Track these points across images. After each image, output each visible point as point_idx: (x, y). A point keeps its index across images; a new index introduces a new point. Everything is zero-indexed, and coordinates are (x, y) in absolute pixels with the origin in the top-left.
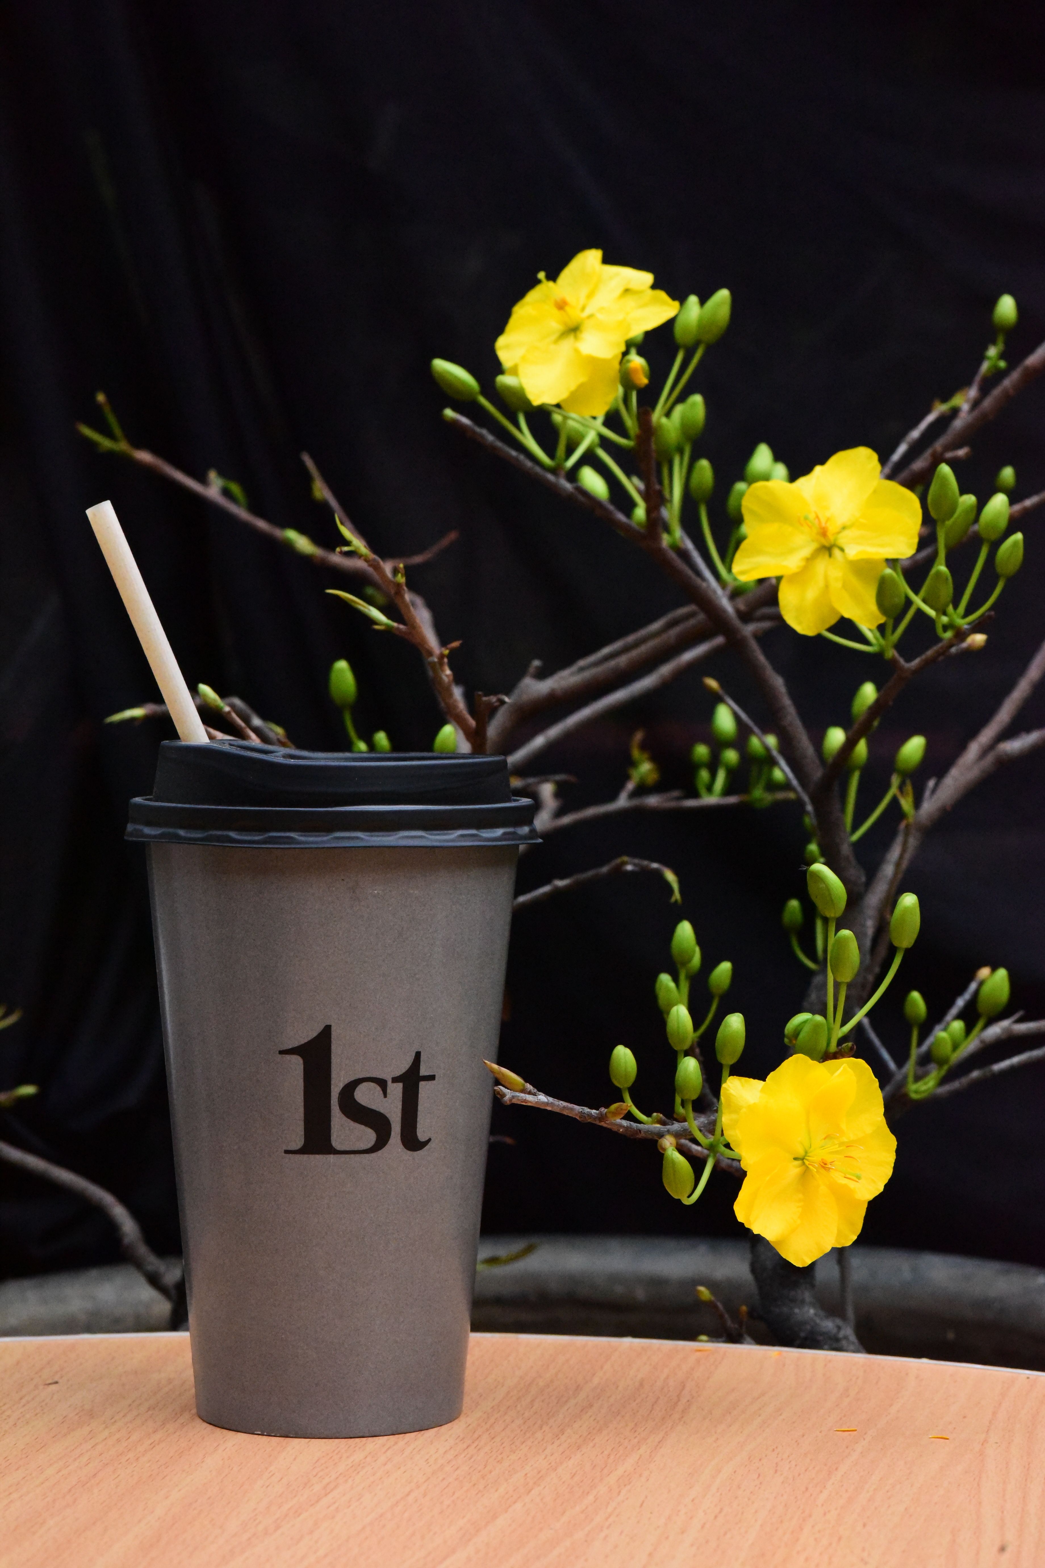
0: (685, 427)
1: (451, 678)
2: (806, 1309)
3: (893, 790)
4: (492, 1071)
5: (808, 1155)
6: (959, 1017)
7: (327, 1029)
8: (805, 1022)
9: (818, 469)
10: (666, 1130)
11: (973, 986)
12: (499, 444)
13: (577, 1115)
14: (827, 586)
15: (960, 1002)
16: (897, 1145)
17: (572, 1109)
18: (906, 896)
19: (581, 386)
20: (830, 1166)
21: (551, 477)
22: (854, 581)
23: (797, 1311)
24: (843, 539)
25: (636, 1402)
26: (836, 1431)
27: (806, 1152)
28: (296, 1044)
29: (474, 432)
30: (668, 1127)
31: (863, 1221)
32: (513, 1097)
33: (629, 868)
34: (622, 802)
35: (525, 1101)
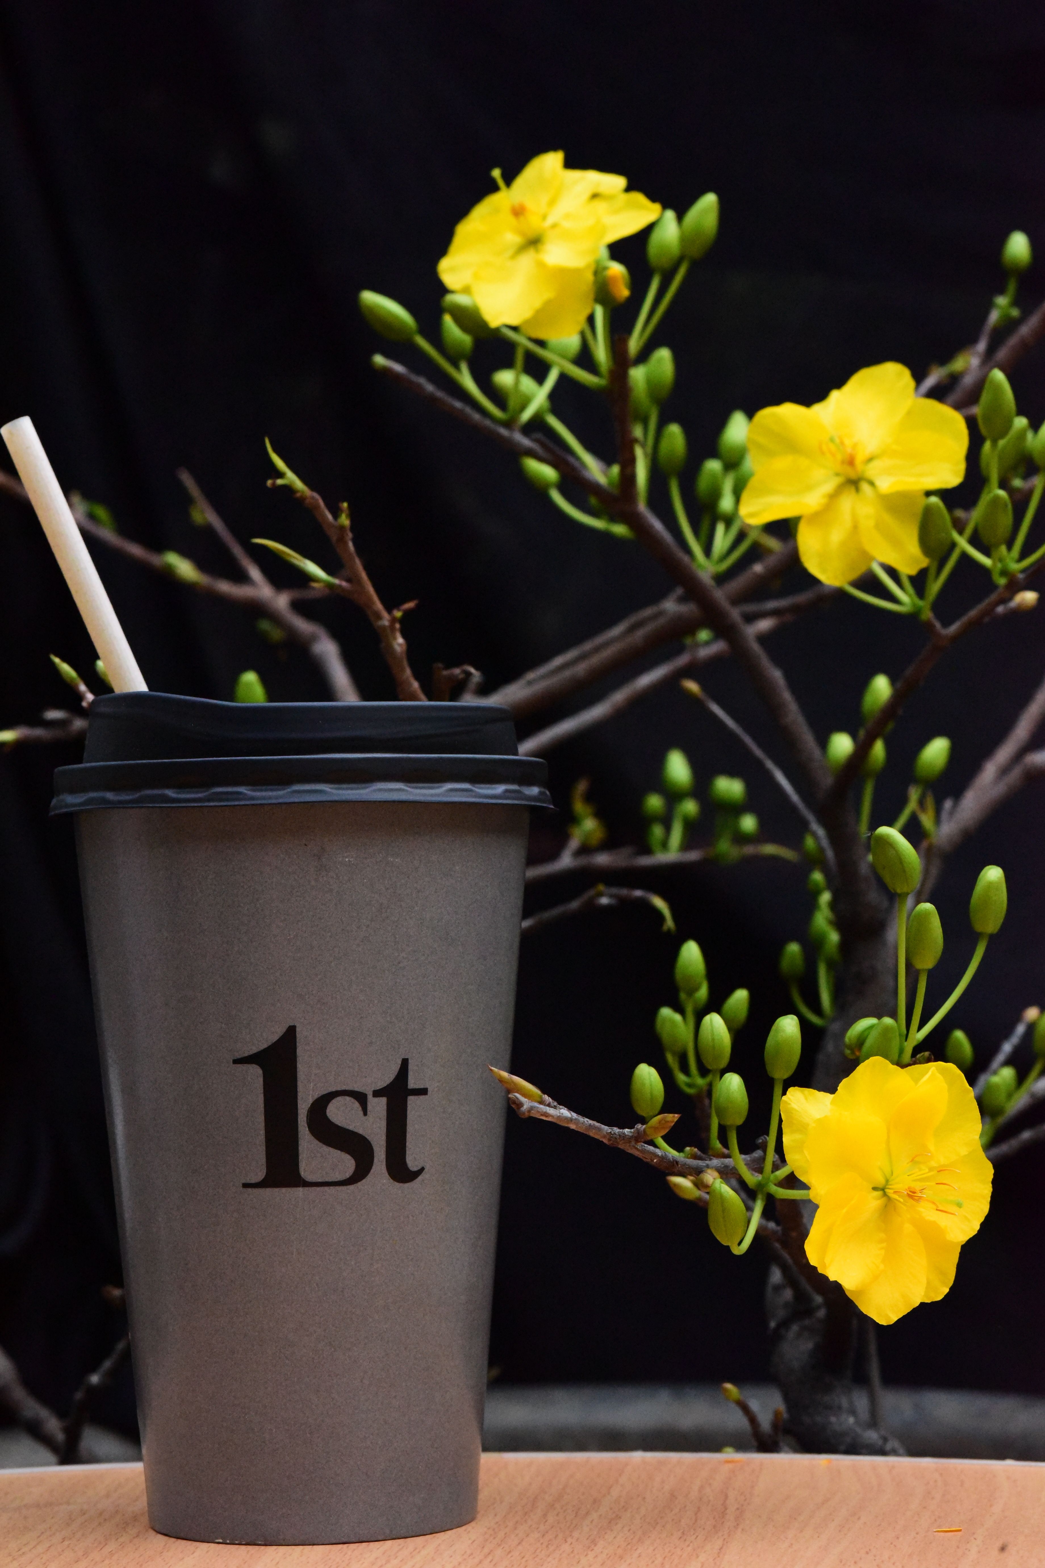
0: (652, 386)
1: (405, 647)
2: (844, 1416)
3: (912, 805)
4: (501, 1080)
5: (890, 1183)
6: (1008, 1063)
7: (291, 1033)
8: (871, 1027)
9: (835, 395)
10: (704, 1165)
11: (1020, 1029)
12: (440, 394)
13: (604, 1137)
14: (855, 527)
15: (1007, 1048)
16: (994, 1174)
17: (599, 1129)
18: (990, 869)
19: (548, 304)
20: (920, 1195)
21: (504, 432)
22: (889, 519)
23: (833, 1419)
24: (872, 471)
25: (673, 1512)
26: (935, 1532)
27: (887, 1181)
28: (254, 1050)
29: (411, 382)
30: (707, 1162)
31: (955, 1269)
32: (532, 1108)
33: (604, 901)
34: (566, 861)
35: (546, 1114)
